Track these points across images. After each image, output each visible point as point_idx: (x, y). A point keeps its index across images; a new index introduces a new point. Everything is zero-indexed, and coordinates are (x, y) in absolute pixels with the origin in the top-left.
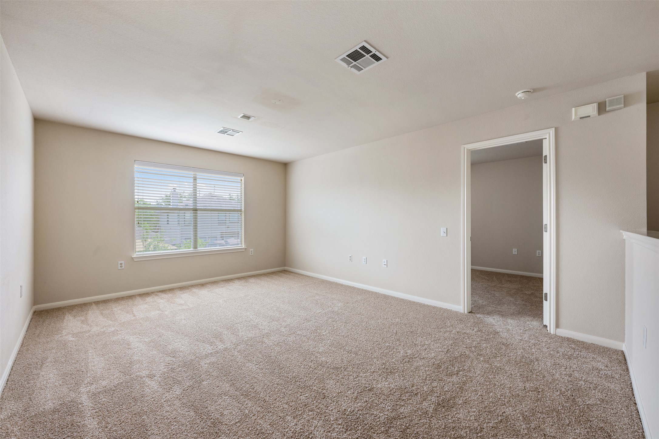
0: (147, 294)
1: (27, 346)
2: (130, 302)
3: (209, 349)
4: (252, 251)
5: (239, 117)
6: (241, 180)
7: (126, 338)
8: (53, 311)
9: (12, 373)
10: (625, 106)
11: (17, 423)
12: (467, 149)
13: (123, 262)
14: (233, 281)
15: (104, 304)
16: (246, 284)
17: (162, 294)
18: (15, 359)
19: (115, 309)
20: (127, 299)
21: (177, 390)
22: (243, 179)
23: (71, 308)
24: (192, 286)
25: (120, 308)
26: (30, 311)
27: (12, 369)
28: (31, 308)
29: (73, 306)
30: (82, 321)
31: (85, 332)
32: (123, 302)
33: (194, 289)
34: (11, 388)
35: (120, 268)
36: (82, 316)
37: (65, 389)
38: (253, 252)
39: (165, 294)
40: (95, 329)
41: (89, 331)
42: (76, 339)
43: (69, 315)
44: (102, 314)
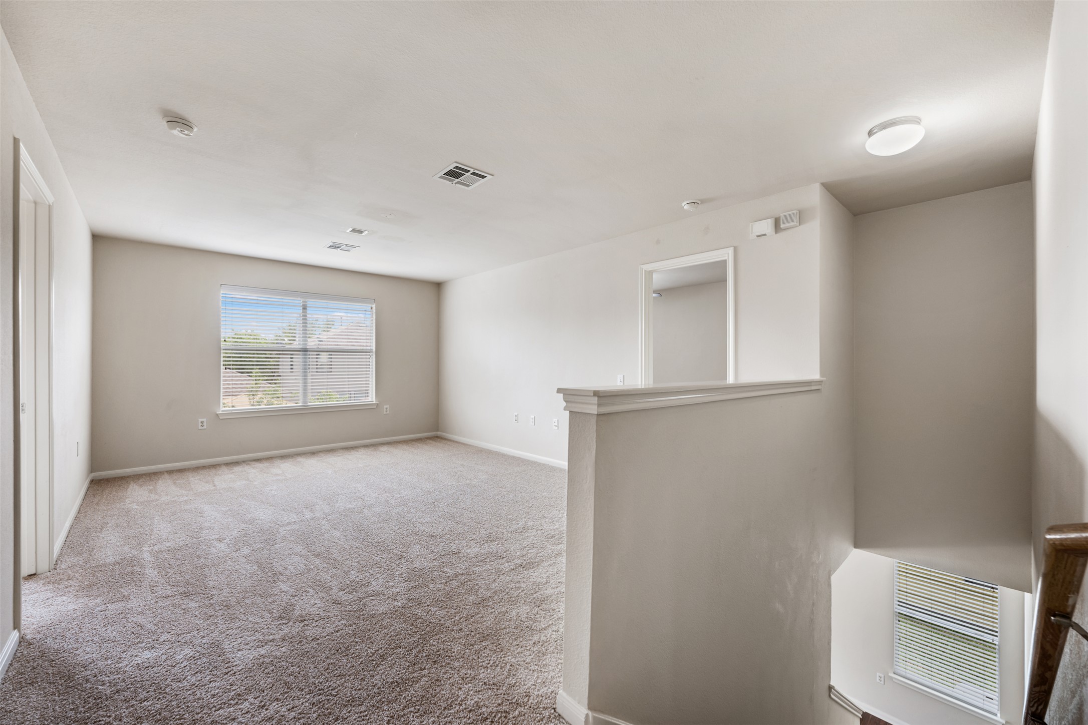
0: (237, 463)
1: (84, 513)
2: (213, 471)
3: (294, 517)
4: (386, 408)
5: (348, 231)
6: (372, 308)
7: (199, 507)
8: (115, 480)
9: (70, 535)
10: (800, 223)
11: (78, 571)
12: (645, 271)
13: (204, 420)
14: (357, 449)
15: (179, 474)
16: (372, 453)
17: (255, 463)
18: (72, 524)
19: (192, 479)
20: (209, 468)
21: (246, 551)
22: (374, 306)
23: (137, 477)
24: (299, 454)
25: (199, 478)
26: (87, 479)
27: (69, 532)
28: (88, 476)
29: (139, 475)
30: (150, 490)
31: (152, 501)
32: (203, 472)
33: (300, 458)
34: (70, 547)
35: (200, 428)
36: (150, 485)
37: (126, 548)
38: (388, 410)
39: (260, 463)
40: (164, 498)
41: (158, 500)
42: (141, 507)
43: (135, 485)
44: (175, 483)
